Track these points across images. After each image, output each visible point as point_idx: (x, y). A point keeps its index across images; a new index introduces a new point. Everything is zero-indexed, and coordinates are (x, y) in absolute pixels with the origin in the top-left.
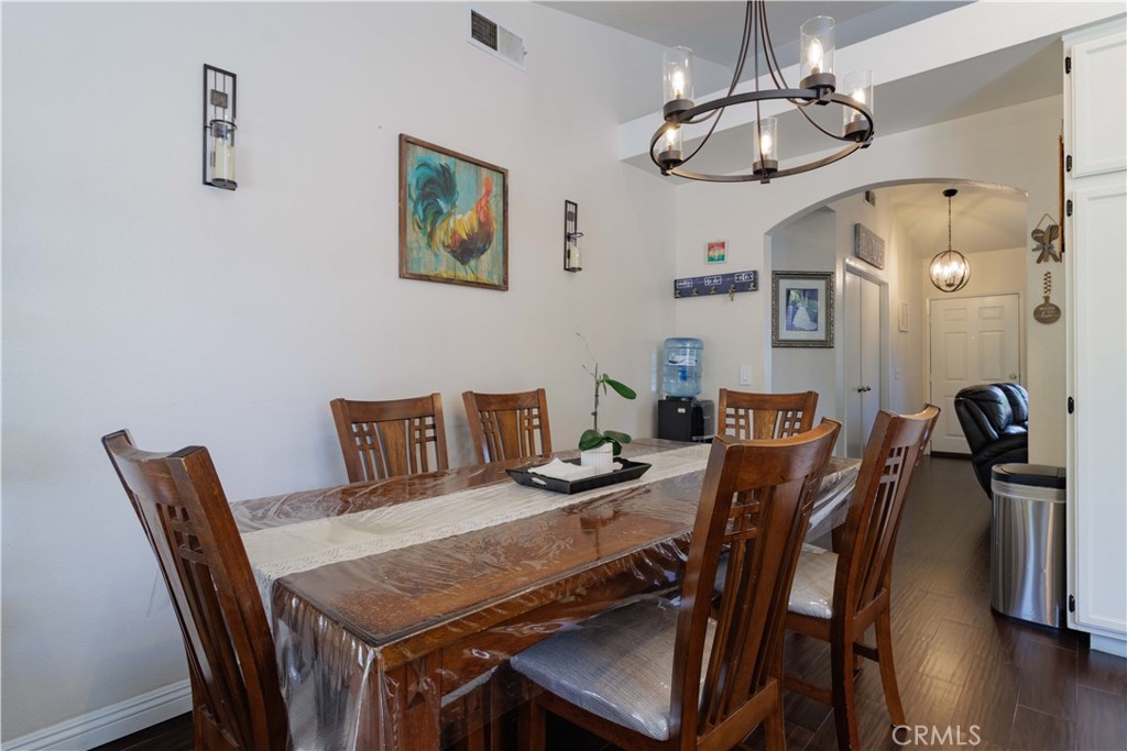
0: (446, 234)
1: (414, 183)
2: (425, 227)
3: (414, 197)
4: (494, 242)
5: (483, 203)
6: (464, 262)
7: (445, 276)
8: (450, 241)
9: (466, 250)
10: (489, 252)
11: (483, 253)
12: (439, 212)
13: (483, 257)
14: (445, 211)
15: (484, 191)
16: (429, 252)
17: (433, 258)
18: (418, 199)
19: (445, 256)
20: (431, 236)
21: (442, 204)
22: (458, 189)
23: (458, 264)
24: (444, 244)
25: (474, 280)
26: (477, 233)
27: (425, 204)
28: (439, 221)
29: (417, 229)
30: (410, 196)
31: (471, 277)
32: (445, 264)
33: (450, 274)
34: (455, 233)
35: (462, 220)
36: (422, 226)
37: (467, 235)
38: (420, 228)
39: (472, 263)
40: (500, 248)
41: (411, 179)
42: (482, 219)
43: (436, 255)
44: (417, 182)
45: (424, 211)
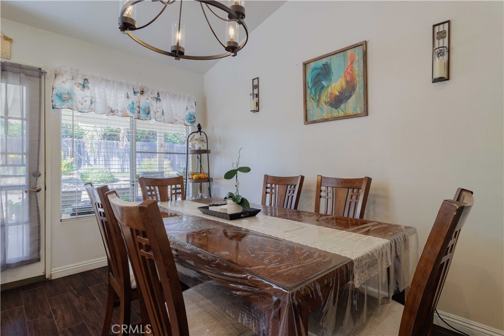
0: (326, 97)
1: (310, 80)
2: (316, 98)
3: (310, 86)
4: (357, 89)
5: (349, 70)
6: (336, 108)
7: (326, 118)
8: (329, 99)
9: (338, 101)
10: (353, 96)
11: (349, 99)
12: (323, 87)
13: (350, 101)
14: (326, 85)
15: (349, 63)
16: (318, 109)
17: (320, 111)
18: (312, 87)
19: (326, 108)
20: (319, 101)
21: (324, 83)
22: (333, 71)
23: (334, 109)
24: (325, 102)
25: (343, 115)
26: (345, 89)
27: (315, 88)
28: (323, 92)
29: (312, 100)
30: (308, 87)
31: (341, 114)
32: (326, 111)
33: (329, 116)
34: (331, 94)
35: (336, 85)
36: (314, 98)
37: (339, 92)
38: (313, 99)
39: (342, 106)
40: (362, 91)
41: (309, 79)
42: (348, 79)
43: (321, 109)
44: (312, 79)
45: (315, 91)
